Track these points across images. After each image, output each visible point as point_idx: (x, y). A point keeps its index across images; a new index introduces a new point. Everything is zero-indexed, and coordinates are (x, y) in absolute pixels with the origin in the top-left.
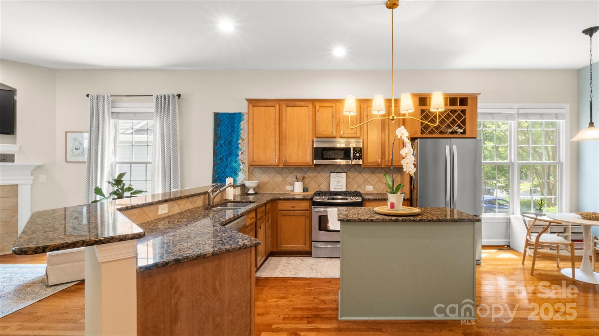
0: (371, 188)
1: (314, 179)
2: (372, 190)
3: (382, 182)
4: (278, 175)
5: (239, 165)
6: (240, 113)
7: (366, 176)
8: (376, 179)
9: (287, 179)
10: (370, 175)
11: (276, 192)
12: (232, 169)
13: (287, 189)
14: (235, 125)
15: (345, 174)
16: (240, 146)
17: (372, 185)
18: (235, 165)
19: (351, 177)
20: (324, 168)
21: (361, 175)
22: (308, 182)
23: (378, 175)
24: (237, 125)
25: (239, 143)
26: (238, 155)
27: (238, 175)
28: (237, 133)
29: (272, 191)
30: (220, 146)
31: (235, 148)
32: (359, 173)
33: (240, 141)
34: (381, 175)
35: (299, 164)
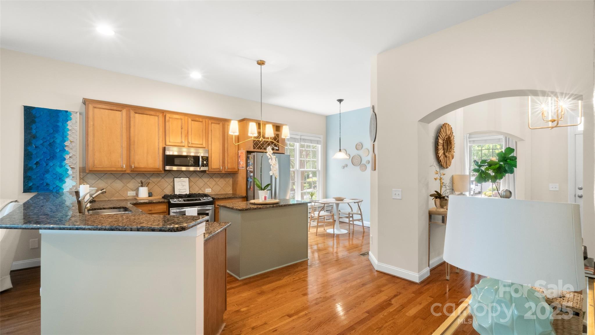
0: (209, 191)
1: (158, 184)
2: (210, 191)
3: (218, 185)
4: (118, 181)
5: (67, 170)
6: (67, 112)
7: (206, 180)
8: (214, 183)
9: (128, 185)
10: (208, 179)
11: (115, 199)
12: (56, 175)
13: (129, 195)
14: (60, 124)
15: (188, 178)
16: (66, 149)
17: (210, 188)
18: (59, 170)
19: (193, 181)
20: (168, 173)
21: (201, 180)
22: (151, 187)
23: (215, 179)
24: (62, 124)
25: (66, 146)
26: (65, 159)
27: (65, 182)
28: (63, 134)
29: (111, 198)
30: (36, 147)
31: (60, 151)
32: (199, 178)
33: (66, 143)
34: (217, 180)
35: (149, 170)
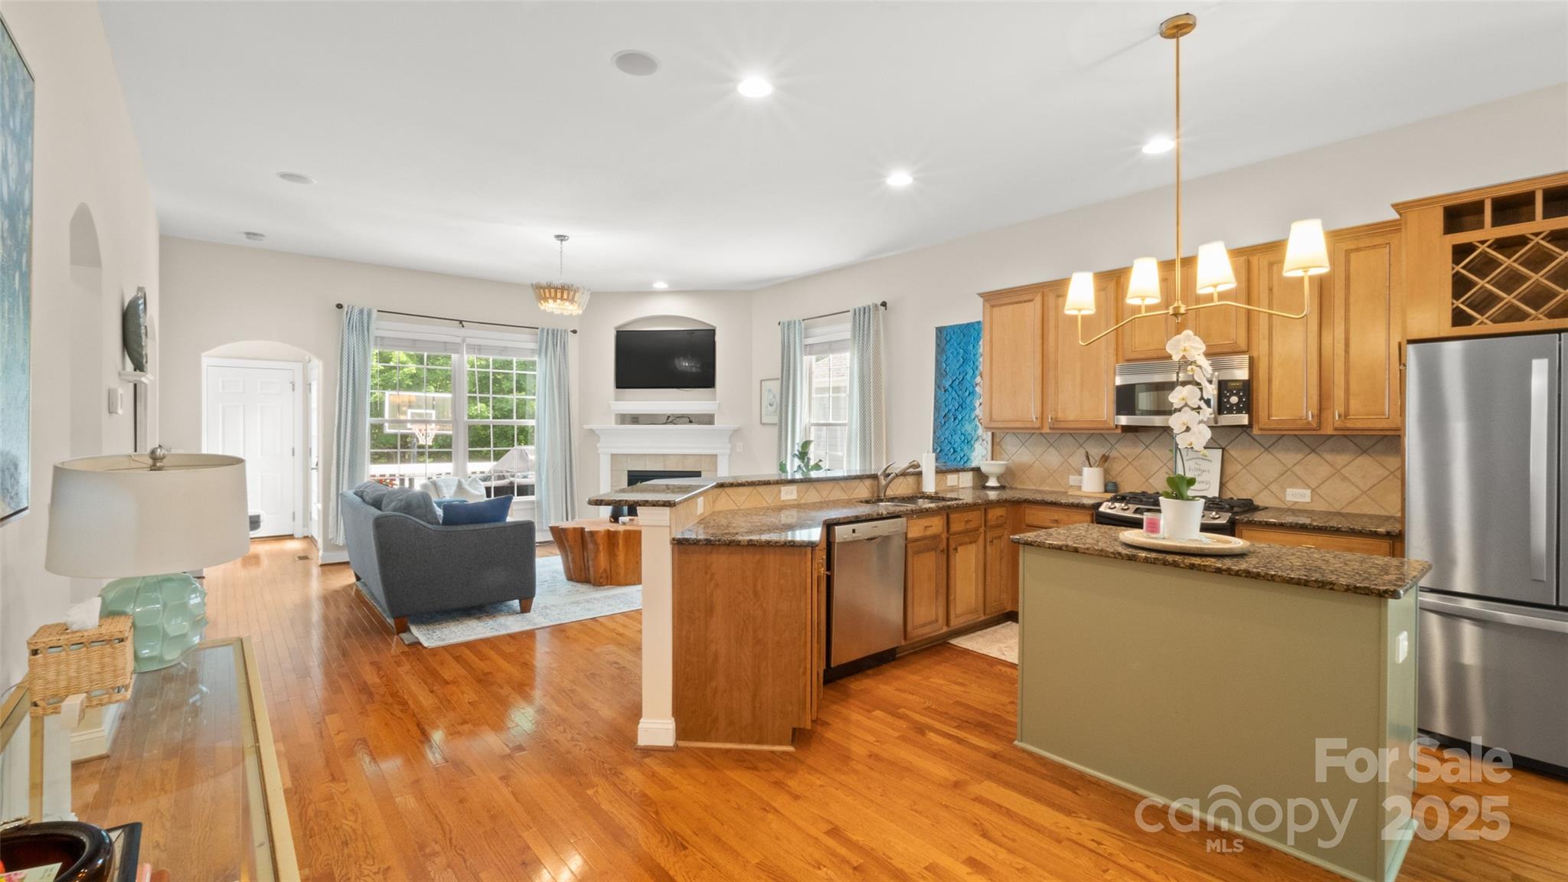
0: (1302, 496)
1: (1135, 463)
2: (1308, 499)
3: (1345, 478)
4: (1052, 450)
5: (976, 429)
6: (977, 324)
7: (1290, 458)
8: (1324, 470)
9: (1070, 460)
10: (1300, 456)
11: (1047, 488)
12: (965, 435)
13: (1071, 483)
14: (971, 347)
15: (1221, 450)
16: (978, 389)
17: (1309, 487)
18: (968, 427)
19: (1239, 460)
20: (1159, 436)
21: (1270, 457)
22: (1121, 469)
23: (1328, 457)
24: (974, 347)
25: (976, 384)
26: (974, 409)
27: (974, 449)
28: (974, 363)
29: (1040, 486)
30: (945, 391)
31: (969, 394)
32: (1263, 450)
33: (978, 379)
34: (1340, 459)
35: (1085, 426)
